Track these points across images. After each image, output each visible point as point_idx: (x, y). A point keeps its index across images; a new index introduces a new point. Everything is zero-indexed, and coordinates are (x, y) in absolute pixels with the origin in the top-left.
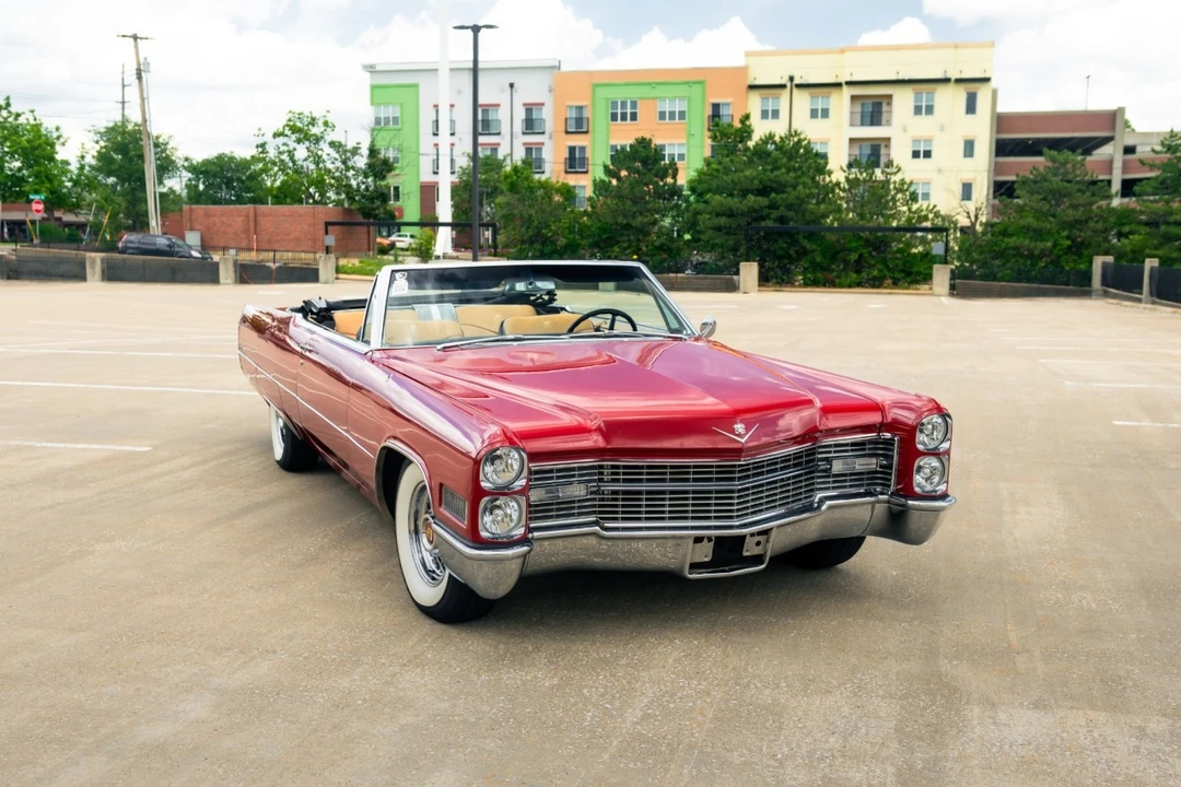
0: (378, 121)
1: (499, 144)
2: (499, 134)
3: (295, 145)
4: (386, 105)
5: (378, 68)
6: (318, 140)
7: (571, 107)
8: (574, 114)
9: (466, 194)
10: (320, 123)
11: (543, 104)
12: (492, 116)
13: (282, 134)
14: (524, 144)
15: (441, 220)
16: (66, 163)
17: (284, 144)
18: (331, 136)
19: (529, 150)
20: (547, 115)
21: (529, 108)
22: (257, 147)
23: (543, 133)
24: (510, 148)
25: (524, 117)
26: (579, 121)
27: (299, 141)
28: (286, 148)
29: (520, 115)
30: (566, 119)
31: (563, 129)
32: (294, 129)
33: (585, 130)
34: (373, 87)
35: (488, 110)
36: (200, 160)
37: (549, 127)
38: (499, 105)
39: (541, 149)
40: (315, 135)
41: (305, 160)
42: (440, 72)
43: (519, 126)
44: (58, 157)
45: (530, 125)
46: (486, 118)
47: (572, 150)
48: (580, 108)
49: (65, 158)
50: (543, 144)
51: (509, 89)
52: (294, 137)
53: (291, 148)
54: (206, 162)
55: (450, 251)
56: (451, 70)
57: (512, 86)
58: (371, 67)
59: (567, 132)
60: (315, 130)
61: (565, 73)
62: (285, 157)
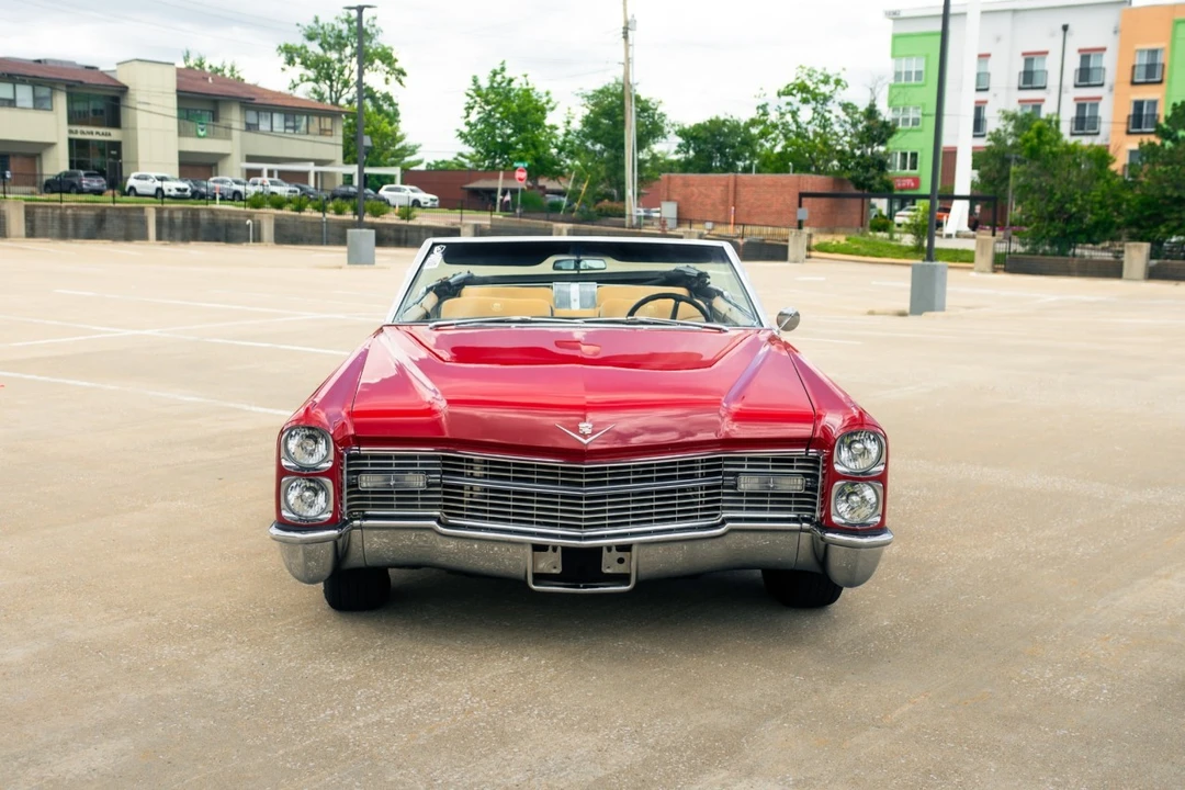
0: (898, 75)
1: (1043, 101)
2: (1044, 88)
3: (800, 105)
4: (909, 56)
5: (903, 14)
6: (826, 99)
7: (1141, 51)
8: (1144, 60)
9: (992, 162)
10: (832, 81)
11: (1104, 49)
12: (1036, 66)
13: (788, 93)
14: (1076, 99)
15: (957, 192)
16: (554, 128)
17: (789, 104)
18: (842, 96)
19: (1081, 107)
20: (1111, 66)
21: (1085, 56)
22: (758, 108)
23: (1102, 85)
24: (1059, 105)
25: (1078, 66)
26: (1151, 69)
27: (805, 101)
28: (789, 108)
29: (1074, 63)
30: (1134, 67)
31: (1128, 78)
32: (803, 88)
33: (1158, 79)
34: (896, 37)
35: (1032, 59)
36: (692, 125)
37: (1109, 78)
38: (1046, 53)
39: (1097, 105)
40: (824, 94)
41: (809, 123)
42: (969, 16)
43: (1070, 77)
44: (547, 122)
45: (1085, 76)
46: (1029, 69)
47: (1139, 105)
48: (1154, 52)
49: (553, 123)
50: (1100, 98)
51: (1061, 32)
52: (799, 96)
53: (795, 109)
54: (699, 127)
55: (965, 228)
56: (983, 13)
57: (1065, 28)
58: (895, 13)
59: (1133, 83)
60: (824, 89)
61: (1139, 9)
62: (788, 118)
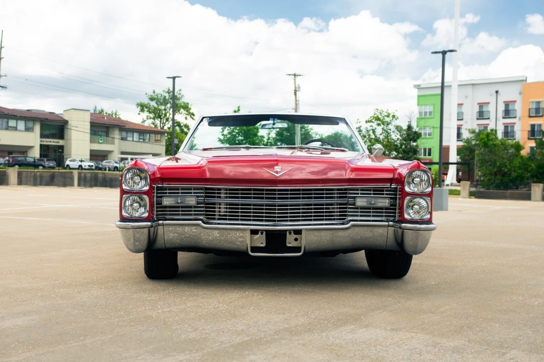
0: (420, 113)
1: (488, 124)
2: (489, 119)
3: (376, 126)
4: (426, 105)
5: (422, 87)
6: (388, 124)
7: (533, 102)
8: (534, 106)
9: (466, 152)
10: (391, 116)
11: (515, 101)
12: (485, 109)
13: (371, 121)
14: (504, 124)
16: (263, 137)
17: (371, 126)
18: (396, 123)
19: (506, 127)
20: (518, 108)
21: (507, 104)
22: (357, 128)
23: (515, 117)
24: (496, 124)
25: (504, 109)
26: (537, 110)
27: (379, 125)
28: (371, 128)
29: (502, 108)
30: (530, 109)
31: (527, 114)
32: (378, 119)
33: (541, 115)
34: (419, 96)
35: (483, 106)
36: (326, 135)
37: (519, 114)
38: (489, 103)
39: (513, 126)
40: (387, 122)
41: (381, 134)
42: (452, 87)
43: (501, 113)
44: (259, 134)
45: (507, 113)
46: (481, 110)
47: (533, 126)
48: (538, 103)
49: (262, 135)
50: (515, 123)
51: (495, 94)
52: (376, 122)
53: (374, 128)
54: (329, 137)
55: (455, 182)
56: (459, 85)
57: (497, 92)
58: (418, 86)
59: (530, 117)
60: (387, 119)
61: (529, 83)
62: (371, 133)
